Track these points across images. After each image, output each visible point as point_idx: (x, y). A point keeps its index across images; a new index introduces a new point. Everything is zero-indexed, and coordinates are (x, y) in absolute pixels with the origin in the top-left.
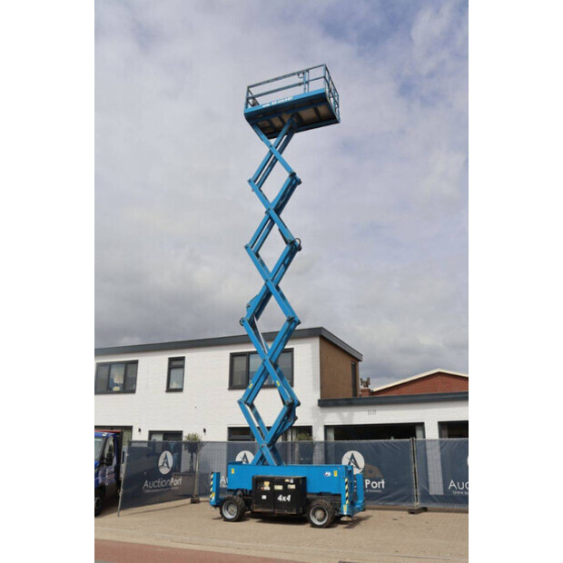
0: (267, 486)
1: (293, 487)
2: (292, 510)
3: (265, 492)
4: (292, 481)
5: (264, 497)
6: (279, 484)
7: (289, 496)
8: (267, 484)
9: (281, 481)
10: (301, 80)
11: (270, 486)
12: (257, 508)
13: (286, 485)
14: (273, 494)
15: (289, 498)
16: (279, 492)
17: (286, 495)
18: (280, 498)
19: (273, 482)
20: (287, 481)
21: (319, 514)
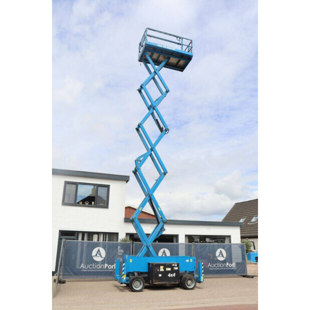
0: (162, 269)
1: (177, 268)
2: (176, 282)
3: (161, 273)
4: (176, 265)
5: (160, 275)
6: (169, 267)
7: (175, 274)
8: (162, 267)
9: (170, 266)
10: (178, 42)
11: (164, 268)
12: (155, 282)
13: (172, 267)
14: (165, 273)
15: (174, 275)
16: (169, 272)
17: (173, 273)
18: (169, 275)
19: (165, 266)
20: (173, 265)
21: (189, 282)
